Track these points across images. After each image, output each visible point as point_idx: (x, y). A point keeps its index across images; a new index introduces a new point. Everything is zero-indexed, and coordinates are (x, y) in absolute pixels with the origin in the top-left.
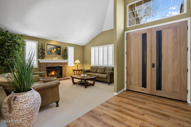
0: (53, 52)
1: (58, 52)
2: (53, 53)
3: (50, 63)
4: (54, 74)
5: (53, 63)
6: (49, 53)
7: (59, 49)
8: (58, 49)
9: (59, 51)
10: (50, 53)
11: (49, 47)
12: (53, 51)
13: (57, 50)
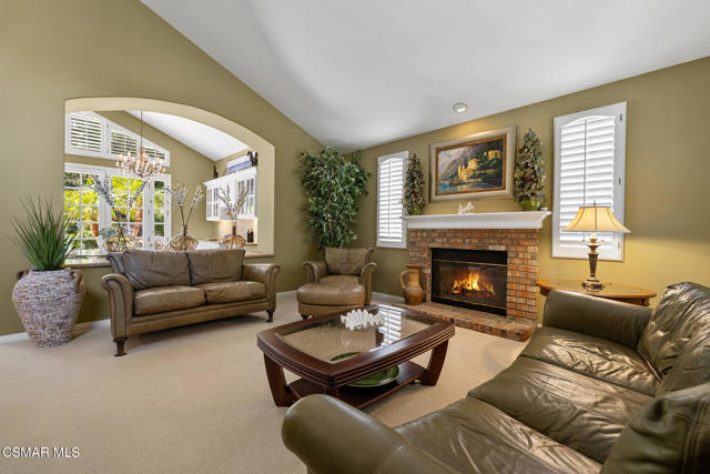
0: (465, 179)
1: (490, 171)
2: (461, 183)
3: (443, 233)
4: (475, 286)
5: (456, 231)
6: (445, 186)
7: (491, 154)
8: (487, 157)
9: (495, 167)
10: (451, 185)
11: (446, 159)
12: (463, 175)
13: (484, 165)
